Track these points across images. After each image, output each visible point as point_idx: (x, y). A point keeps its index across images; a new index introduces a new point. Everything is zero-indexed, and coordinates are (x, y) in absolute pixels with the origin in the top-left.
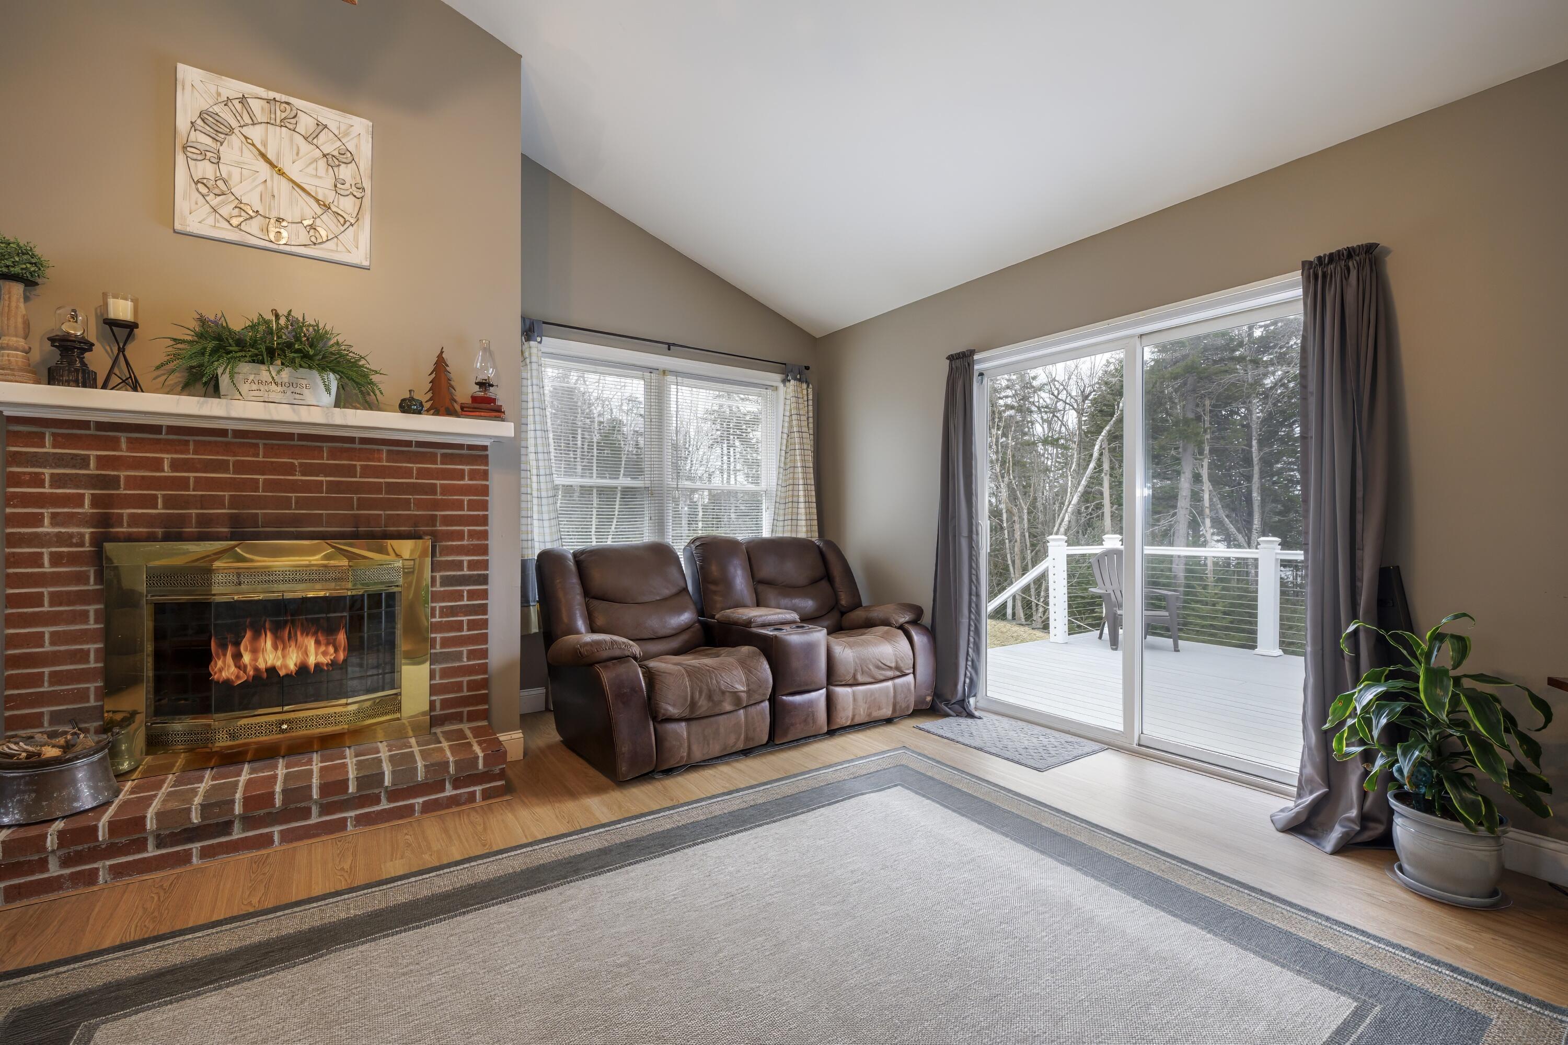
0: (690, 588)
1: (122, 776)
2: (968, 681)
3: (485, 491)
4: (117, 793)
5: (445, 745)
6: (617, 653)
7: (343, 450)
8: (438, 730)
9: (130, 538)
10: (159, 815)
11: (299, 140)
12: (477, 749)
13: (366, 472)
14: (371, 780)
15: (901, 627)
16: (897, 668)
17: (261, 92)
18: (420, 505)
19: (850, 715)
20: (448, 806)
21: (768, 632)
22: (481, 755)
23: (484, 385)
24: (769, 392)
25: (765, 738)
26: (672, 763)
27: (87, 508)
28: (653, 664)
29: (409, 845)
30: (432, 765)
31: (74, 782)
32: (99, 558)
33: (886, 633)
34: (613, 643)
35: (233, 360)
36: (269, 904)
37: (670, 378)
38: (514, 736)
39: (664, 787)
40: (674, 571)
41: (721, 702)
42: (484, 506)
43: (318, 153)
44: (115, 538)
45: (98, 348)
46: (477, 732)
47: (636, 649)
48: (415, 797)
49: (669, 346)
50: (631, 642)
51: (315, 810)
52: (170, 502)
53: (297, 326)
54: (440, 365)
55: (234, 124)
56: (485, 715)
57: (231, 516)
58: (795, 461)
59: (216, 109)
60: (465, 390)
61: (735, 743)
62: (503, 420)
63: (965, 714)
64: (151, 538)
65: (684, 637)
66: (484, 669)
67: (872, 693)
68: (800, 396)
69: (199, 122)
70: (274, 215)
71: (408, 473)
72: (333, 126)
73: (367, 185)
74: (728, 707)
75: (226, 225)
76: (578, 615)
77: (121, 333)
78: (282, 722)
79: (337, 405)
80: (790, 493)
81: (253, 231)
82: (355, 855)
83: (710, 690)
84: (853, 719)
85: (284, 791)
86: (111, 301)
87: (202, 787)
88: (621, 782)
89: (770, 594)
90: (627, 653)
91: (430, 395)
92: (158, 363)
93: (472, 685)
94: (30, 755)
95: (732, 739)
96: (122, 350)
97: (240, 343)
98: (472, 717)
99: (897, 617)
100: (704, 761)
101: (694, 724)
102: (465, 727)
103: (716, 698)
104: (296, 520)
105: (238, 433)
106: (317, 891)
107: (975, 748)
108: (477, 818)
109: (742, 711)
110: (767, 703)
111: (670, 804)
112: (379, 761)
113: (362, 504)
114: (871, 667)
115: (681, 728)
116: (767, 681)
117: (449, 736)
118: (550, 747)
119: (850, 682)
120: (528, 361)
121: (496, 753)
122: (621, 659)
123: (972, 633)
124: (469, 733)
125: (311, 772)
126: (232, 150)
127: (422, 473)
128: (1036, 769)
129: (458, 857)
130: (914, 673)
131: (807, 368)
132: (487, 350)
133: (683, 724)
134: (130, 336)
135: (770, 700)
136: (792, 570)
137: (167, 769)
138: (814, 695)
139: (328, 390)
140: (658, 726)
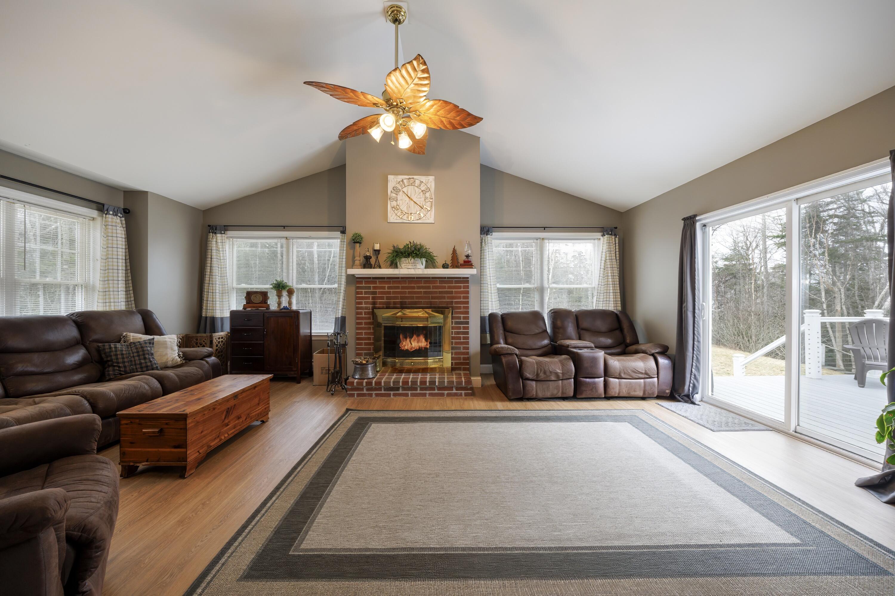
0: (549, 330)
1: (377, 372)
2: (691, 385)
3: (468, 292)
4: (376, 375)
5: (454, 376)
6: (510, 352)
7: (427, 281)
8: (454, 372)
9: (379, 308)
10: (385, 382)
11: (416, 188)
12: (463, 379)
13: (434, 287)
14: (433, 382)
15: (653, 355)
16: (646, 373)
17: (407, 177)
18: (448, 298)
19: (617, 392)
20: (454, 396)
21: (575, 350)
22: (464, 381)
23: (468, 256)
24: (596, 241)
25: (572, 394)
26: (528, 396)
27: (371, 300)
28: (523, 358)
29: (441, 404)
30: (449, 381)
31: (368, 370)
32: (373, 313)
33: (642, 357)
34: (508, 348)
35: (400, 258)
36: (406, 409)
37: (546, 241)
38: (478, 379)
39: (526, 404)
40: (541, 323)
41: (550, 376)
42: (467, 298)
43: (420, 191)
44: (376, 308)
45: (373, 257)
46: (465, 374)
47: (517, 351)
48: (445, 391)
49: (545, 228)
50: (516, 349)
51: (419, 389)
52: (388, 298)
53: (415, 246)
54: (454, 251)
55: (400, 188)
56: (468, 369)
57: (401, 302)
58: (608, 273)
59: (396, 186)
60: (462, 259)
61: (557, 393)
62: (472, 268)
63: (690, 402)
64: (383, 308)
65: (544, 350)
66: (468, 353)
67: (630, 383)
68: (611, 242)
69: (393, 191)
70: (410, 212)
71: (444, 287)
72: (424, 182)
73: (433, 197)
74: (553, 378)
75: (398, 218)
76: (501, 337)
77: (377, 252)
78: (412, 362)
79: (425, 268)
80: (606, 288)
81: (405, 219)
82: (427, 403)
83: (545, 370)
84: (619, 394)
85: (411, 381)
86: (375, 245)
87: (394, 377)
88: (511, 400)
89: (586, 335)
90: (513, 353)
91: (451, 261)
92: (385, 260)
93: (464, 359)
94: (361, 362)
95: (555, 392)
96: (377, 257)
97: (402, 253)
98: (465, 369)
99: (651, 350)
100: (544, 398)
101: (539, 383)
102: (462, 372)
103: (548, 373)
104: (416, 303)
105: (402, 278)
106: (417, 409)
107: (683, 416)
108: (462, 401)
109: (560, 382)
110: (573, 380)
111: (525, 409)
112: (436, 378)
113: (433, 298)
114: (629, 371)
115: (534, 383)
116: (572, 371)
117: (456, 374)
118: (492, 385)
119: (617, 377)
120: (487, 243)
121: (469, 382)
122: (511, 354)
123: (694, 361)
124: (462, 374)
125: (418, 378)
126: (401, 196)
127: (449, 287)
128: (711, 430)
129: (453, 409)
130: (658, 377)
131: (616, 228)
132: (469, 245)
133: (534, 382)
134: (379, 254)
135: (574, 378)
136: (600, 325)
137: (386, 372)
138: (597, 380)
139: (422, 264)
140: (524, 381)
